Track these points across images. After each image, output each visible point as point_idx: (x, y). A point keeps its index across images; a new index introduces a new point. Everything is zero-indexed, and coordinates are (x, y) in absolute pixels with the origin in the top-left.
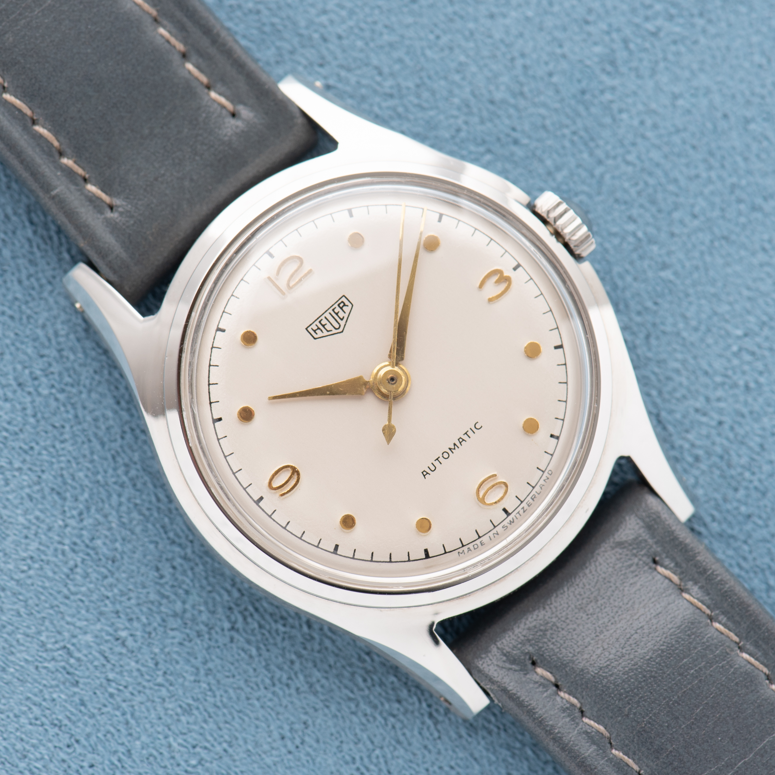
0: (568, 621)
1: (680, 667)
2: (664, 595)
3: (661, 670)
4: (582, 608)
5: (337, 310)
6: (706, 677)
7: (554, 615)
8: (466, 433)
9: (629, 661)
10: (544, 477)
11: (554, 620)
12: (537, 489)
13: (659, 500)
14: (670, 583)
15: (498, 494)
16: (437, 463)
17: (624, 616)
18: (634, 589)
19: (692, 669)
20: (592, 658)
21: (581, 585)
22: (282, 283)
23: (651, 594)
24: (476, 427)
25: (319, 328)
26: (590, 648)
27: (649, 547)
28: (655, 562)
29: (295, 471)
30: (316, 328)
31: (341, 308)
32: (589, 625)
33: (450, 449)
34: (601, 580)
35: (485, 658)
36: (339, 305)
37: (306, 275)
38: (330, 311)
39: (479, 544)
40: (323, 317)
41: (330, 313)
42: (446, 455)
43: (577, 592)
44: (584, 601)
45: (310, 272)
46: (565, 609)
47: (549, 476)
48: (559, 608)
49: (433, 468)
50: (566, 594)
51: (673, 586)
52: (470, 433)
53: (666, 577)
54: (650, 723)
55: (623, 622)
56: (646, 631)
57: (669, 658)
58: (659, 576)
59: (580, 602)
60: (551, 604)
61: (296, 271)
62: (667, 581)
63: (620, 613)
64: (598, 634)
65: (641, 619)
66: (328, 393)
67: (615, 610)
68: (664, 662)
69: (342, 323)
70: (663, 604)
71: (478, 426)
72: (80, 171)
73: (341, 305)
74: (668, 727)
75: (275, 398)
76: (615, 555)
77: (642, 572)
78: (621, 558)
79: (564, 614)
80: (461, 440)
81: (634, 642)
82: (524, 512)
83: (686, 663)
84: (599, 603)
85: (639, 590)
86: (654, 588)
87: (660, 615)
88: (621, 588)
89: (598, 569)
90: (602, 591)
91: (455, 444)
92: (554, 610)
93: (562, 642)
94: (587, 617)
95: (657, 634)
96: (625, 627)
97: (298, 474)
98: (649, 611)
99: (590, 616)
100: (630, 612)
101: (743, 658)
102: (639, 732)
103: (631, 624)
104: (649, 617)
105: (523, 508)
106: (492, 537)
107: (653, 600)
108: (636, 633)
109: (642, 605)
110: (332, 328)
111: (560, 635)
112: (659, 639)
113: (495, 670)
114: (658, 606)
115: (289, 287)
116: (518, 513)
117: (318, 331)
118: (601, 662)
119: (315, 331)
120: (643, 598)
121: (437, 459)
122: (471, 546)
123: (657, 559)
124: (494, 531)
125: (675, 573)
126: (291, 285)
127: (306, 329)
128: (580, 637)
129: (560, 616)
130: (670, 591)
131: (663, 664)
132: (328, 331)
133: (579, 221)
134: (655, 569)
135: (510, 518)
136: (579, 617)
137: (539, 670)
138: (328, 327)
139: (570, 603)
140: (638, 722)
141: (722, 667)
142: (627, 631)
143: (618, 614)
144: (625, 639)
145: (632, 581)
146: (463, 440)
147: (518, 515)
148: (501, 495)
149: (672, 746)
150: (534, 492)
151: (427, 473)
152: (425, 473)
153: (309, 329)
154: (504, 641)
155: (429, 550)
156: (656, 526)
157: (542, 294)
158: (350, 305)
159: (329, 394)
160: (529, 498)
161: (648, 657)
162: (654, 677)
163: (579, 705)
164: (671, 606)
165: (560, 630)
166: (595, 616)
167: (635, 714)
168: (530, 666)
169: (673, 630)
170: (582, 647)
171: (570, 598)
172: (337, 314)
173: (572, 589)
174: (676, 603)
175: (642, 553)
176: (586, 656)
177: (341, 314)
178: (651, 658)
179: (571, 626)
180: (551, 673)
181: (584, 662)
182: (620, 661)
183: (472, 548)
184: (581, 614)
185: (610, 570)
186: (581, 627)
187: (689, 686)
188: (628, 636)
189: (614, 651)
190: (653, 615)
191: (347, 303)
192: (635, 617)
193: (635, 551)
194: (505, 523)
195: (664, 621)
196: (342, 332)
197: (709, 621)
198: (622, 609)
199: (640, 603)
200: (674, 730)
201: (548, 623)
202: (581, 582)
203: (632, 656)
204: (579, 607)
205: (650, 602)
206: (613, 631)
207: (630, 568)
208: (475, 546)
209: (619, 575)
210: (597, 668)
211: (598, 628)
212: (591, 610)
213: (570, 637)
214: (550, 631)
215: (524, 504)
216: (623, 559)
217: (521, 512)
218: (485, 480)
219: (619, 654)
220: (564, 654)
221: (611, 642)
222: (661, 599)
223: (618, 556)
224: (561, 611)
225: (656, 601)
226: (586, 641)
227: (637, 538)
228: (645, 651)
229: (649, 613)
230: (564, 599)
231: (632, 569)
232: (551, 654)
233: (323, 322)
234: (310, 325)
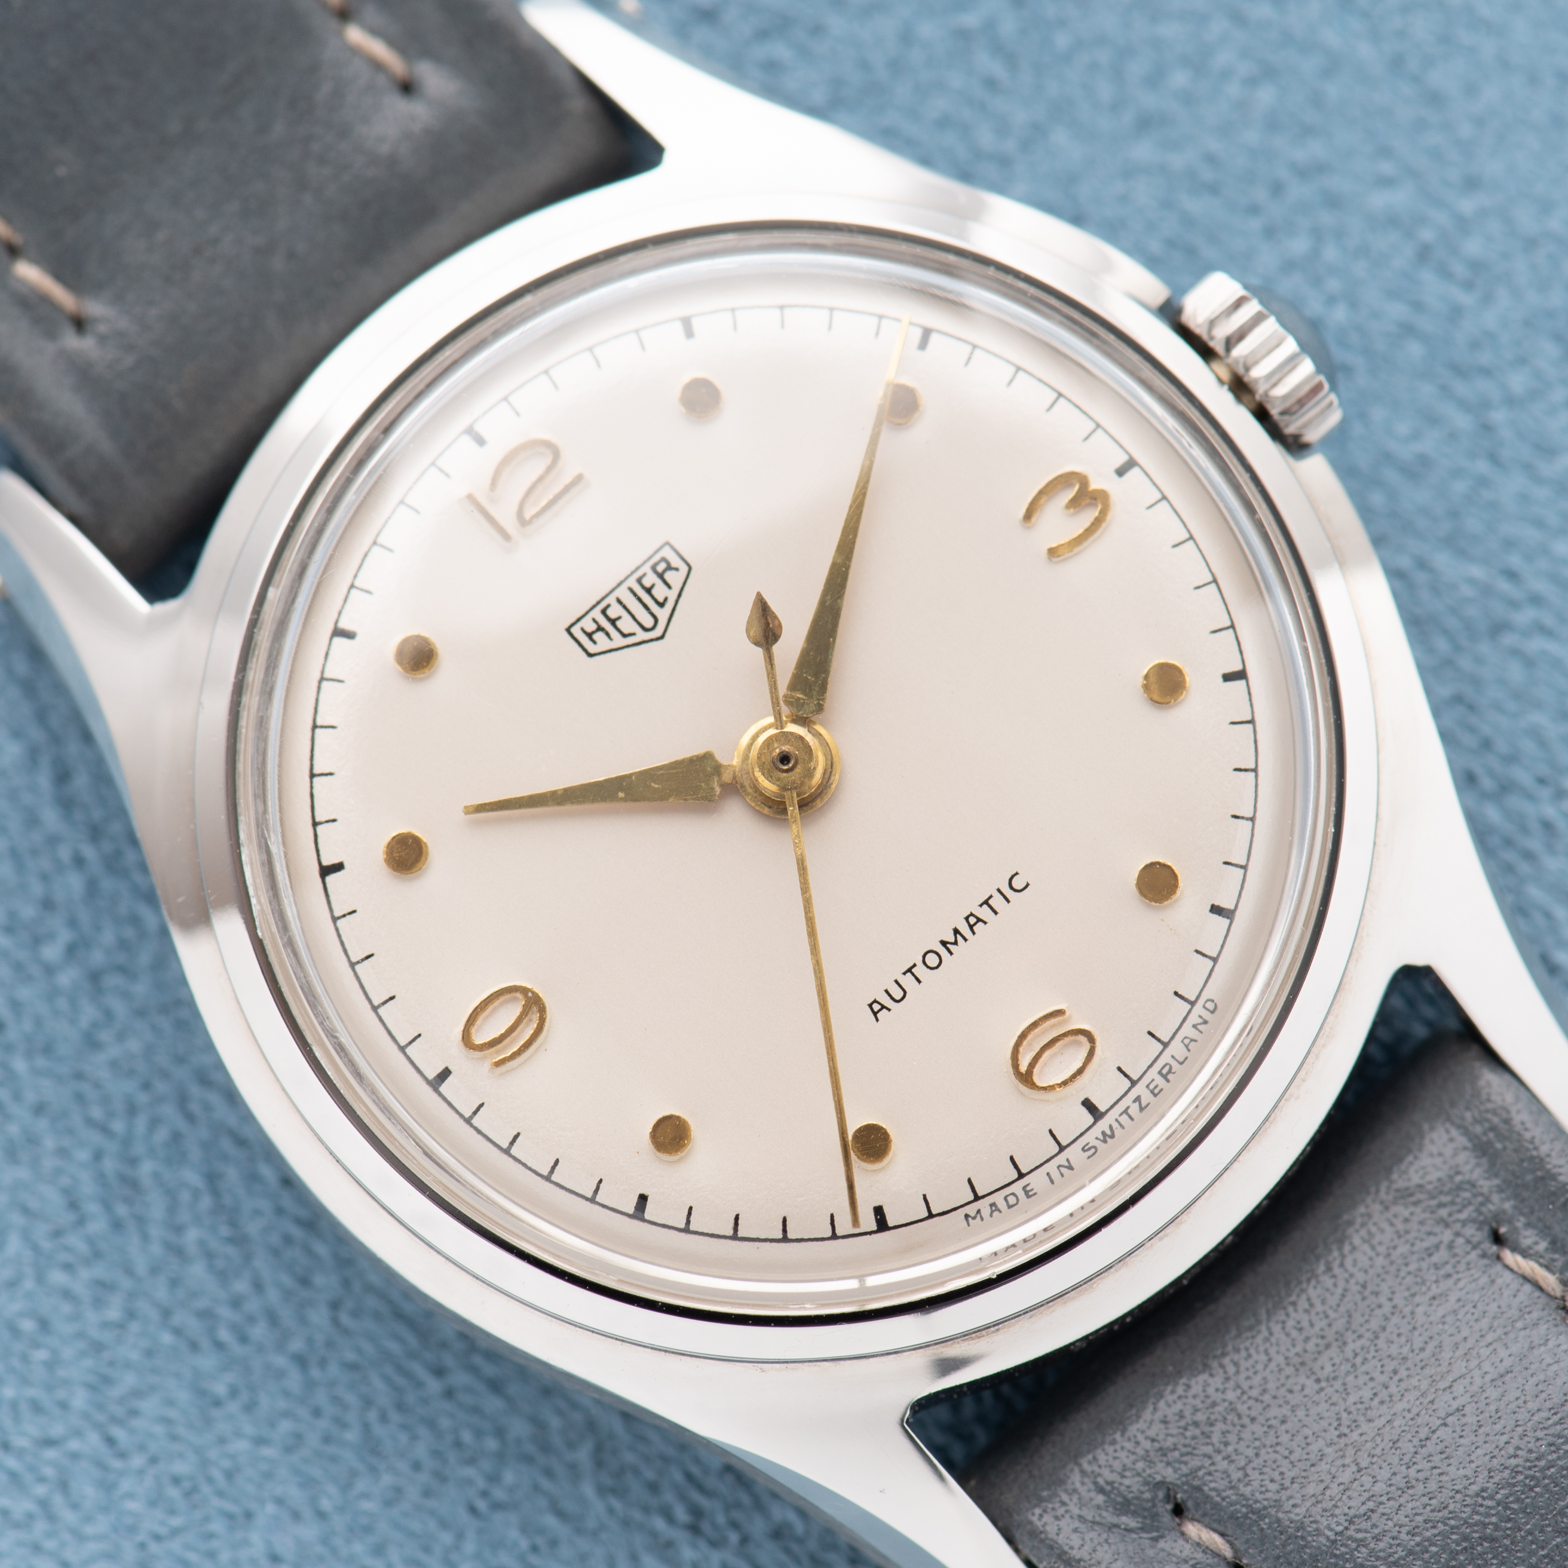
0: (1267, 1398)
2: (1519, 1325)
3: (1509, 1520)
4: (1303, 1364)
5: (650, 579)
7: (1231, 1384)
8: (986, 902)
9: (1425, 1500)
10: (1193, 1019)
11: (1231, 1395)
12: (1176, 1048)
13: (1507, 1077)
14: (1537, 1294)
15: (1071, 1058)
16: (908, 981)
17: (1414, 1381)
18: (1441, 1312)
20: (1328, 1493)
21: (1303, 1304)
22: (505, 509)
23: (1485, 1323)
24: (1014, 886)
25: (600, 629)
26: (1323, 1466)
27: (1480, 1199)
28: (1497, 1239)
29: (534, 1003)
30: (594, 627)
31: (661, 576)
32: (1324, 1406)
33: (944, 943)
34: (1354, 1288)
35: (1049, 1500)
36: (654, 568)
37: (567, 489)
38: (632, 583)
39: (1021, 1194)
40: (611, 600)
41: (631, 590)
42: (932, 960)
43: (1290, 1323)
44: (1310, 1346)
45: (579, 478)
46: (1260, 1367)
47: (1206, 1015)
48: (1244, 1364)
49: (897, 994)
50: (1263, 1328)
51: (1544, 1299)
52: (997, 902)
53: (1528, 1278)
55: (1411, 1396)
56: (1471, 1419)
57: (1531, 1489)
58: (1508, 1276)
59: (1299, 1349)
60: (1224, 1355)
61: (540, 479)
62: (1528, 1288)
63: (1403, 1373)
64: (1346, 1431)
65: (1459, 1388)
66: (621, 795)
67: (1390, 1366)
68: (1518, 1500)
69: (663, 614)
70: (1514, 1349)
71: (1018, 883)
73: (661, 567)
75: (481, 808)
76: (1392, 1224)
77: (1462, 1267)
78: (1407, 1232)
79: (1257, 1380)
80: (973, 921)
81: (1439, 1448)
82: (1142, 1109)
84: (1349, 1350)
85: (1455, 1312)
86: (1493, 1308)
87: (1508, 1378)
88: (1407, 1310)
89: (1348, 1262)
90: (1358, 1319)
91: (956, 932)
92: (1231, 1369)
93: (1250, 1452)
94: (1316, 1387)
95: (1498, 1427)
96: (1415, 1411)
97: (542, 1010)
98: (1479, 1366)
99: (1324, 1384)
100: (1428, 1371)
103: (1432, 1402)
104: (1478, 1381)
105: (1138, 1099)
106: (1055, 1174)
107: (1490, 1338)
108: (1445, 1425)
109: (1458, 1353)
110: (635, 628)
111: (1246, 1435)
112: (1505, 1438)
113: (1075, 1530)
114: (1503, 1353)
115: (523, 522)
116: (1126, 1112)
117: (599, 636)
118: (1352, 1503)
119: (590, 635)
120: (1465, 1332)
121: (910, 970)
122: (998, 1198)
123: (1503, 1230)
124: (1061, 1159)
125: (1547, 1267)
126: (528, 515)
128: (1299, 1439)
129: (1245, 1385)
130: (1535, 1315)
131: (1515, 1506)
132: (624, 635)
134: (1499, 1258)
135: (1103, 1125)
136: (1298, 1388)
137: (1190, 1528)
138: (627, 625)
139: (1273, 1351)
142: (1419, 1420)
143: (1396, 1378)
144: (1415, 1441)
145: (1435, 1290)
146: (979, 920)
147: (1124, 1119)
148: (1079, 1064)
150: (1165, 1058)
151: (883, 1007)
152: (876, 1007)
153: (576, 631)
154: (1100, 1454)
155: (886, 1210)
156: (1499, 1146)
157: (1191, 538)
158: (684, 569)
159: (624, 800)
160: (1153, 1073)
161: (1475, 1488)
162: (1493, 1540)
164: (1536, 1352)
165: (1246, 1421)
166: (1338, 1385)
168: (1167, 1518)
169: (1545, 1414)
170: (1302, 1465)
171: (1273, 1340)
172: (649, 591)
173: (1280, 1315)
174: (1551, 1344)
175: (1463, 1216)
176: (1311, 1489)
177: (660, 592)
178: (1483, 1490)
179: (1274, 1412)
180: (1222, 1535)
181: (1308, 1504)
182: (1402, 1500)
183: (1001, 1204)
184: (1302, 1379)
185: (1380, 1261)
186: (1301, 1413)
188: (1424, 1432)
189: (1385, 1474)
190: (1488, 1378)
191: (675, 562)
192: (1442, 1385)
193: (1443, 1212)
194: (1090, 1138)
195: (1518, 1393)
196: (662, 637)
198: (1409, 1364)
199: (1456, 1346)
201: (1214, 1404)
202: (1304, 1297)
203: (1433, 1486)
204: (1296, 1360)
205: (1482, 1344)
206: (1383, 1421)
207: (1430, 1255)
208: (1012, 1200)
209: (1402, 1274)
210: (1342, 1519)
211: (1344, 1415)
212: (1329, 1369)
213: (1271, 1439)
214: (1220, 1426)
215: (1140, 1089)
216: (1413, 1234)
217: (1134, 1109)
218: (1035, 1025)
219: (1399, 1481)
220: (1256, 1484)
221: (1378, 1451)
222: (1512, 1336)
223: (1400, 1227)
224: (1250, 1373)
225: (1500, 1339)
226: (1314, 1448)
227: (1451, 1177)
228: (1469, 1472)
229: (1477, 1373)
230: (1259, 1340)
231: (1435, 1258)
232: (1221, 1484)
233: (612, 613)
234: (579, 620)
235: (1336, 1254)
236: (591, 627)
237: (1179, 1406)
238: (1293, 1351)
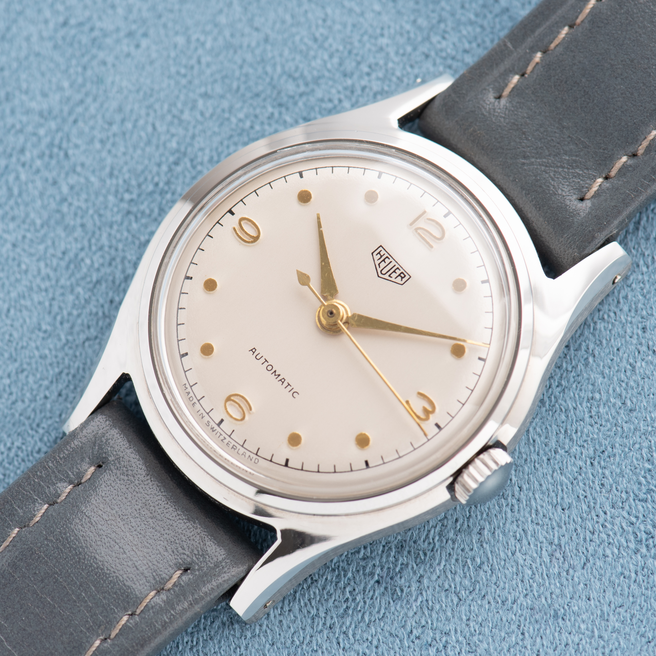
0: (135, 493)
1: (87, 584)
2: (154, 574)
3: (86, 567)
4: (146, 505)
5: (398, 272)
6: (78, 607)
7: (141, 482)
8: (289, 385)
9: (94, 541)
10: (252, 455)
11: (137, 482)
12: (242, 450)
14: (165, 580)
15: (237, 415)
16: (263, 360)
17: (136, 539)
18: (161, 550)
19: (86, 594)
20: (100, 511)
21: (167, 506)
22: (421, 224)
23: (156, 563)
24: (294, 393)
25: (381, 256)
26: (109, 509)
27: (199, 564)
28: (186, 570)
29: (256, 239)
30: (382, 254)
31: (399, 275)
32: (130, 511)
33: (275, 371)
34: (171, 522)
36: (402, 273)
37: (428, 243)
38: (397, 266)
39: (193, 402)
40: (391, 259)
41: (395, 266)
42: (270, 368)
43: (160, 502)
44: (152, 508)
45: (431, 247)
46: (146, 492)
47: (253, 460)
48: (147, 487)
49: (258, 357)
50: (160, 493)
51: (163, 582)
52: (289, 388)
53: (171, 577)
54: (39, 558)
55: (131, 538)
56: (121, 556)
57: (96, 575)
58: (172, 571)
59: (151, 504)
60: (151, 481)
61: (431, 234)
62: (167, 577)
63: (139, 536)
64: (121, 517)
65: (132, 553)
66: (323, 264)
67: (143, 532)
68: (93, 571)
69: (386, 276)
70: (145, 572)
71: (295, 395)
72: (530, 68)
73: (402, 275)
74: (35, 573)
75: (318, 218)
76: (193, 535)
77: (176, 557)
78: (190, 540)
79: (141, 490)
80: (283, 381)
81: (112, 545)
82: (222, 440)
83: (91, 589)
84: (149, 520)
85: (160, 554)
86: (161, 566)
87: (135, 568)
88: (162, 539)
89: (181, 521)
90: (160, 523)
91: (279, 375)
92: (146, 483)
93: (116, 487)
94: (137, 509)
95: (118, 565)
96: (126, 539)
97: (252, 242)
98: (140, 560)
99: (138, 511)
100: (139, 544)
101: (96, 641)
102: (32, 549)
103: (128, 545)
104: (134, 559)
105: (225, 438)
106: (200, 413)
107: (150, 564)
108: (120, 548)
109: (145, 554)
110: (381, 268)
111: (122, 486)
112: (114, 566)
113: (93, 432)
114: (144, 568)
115: (416, 229)
116: (221, 435)
117: (379, 256)
118: (95, 518)
119: (379, 253)
120: (152, 556)
121: (266, 361)
122: (191, 394)
123: (189, 571)
124: (205, 414)
125: (174, 584)
126: (419, 231)
127: (381, 246)
128: (120, 503)
129: (140, 487)
130: (157, 579)
131: (90, 569)
132: (379, 264)
133: (481, 479)
134: (179, 569)
135: (216, 427)
136: (138, 503)
137: (92, 469)
138: (383, 265)
139: (151, 496)
140: (40, 548)
141: (87, 621)
142: (122, 540)
143: (138, 534)
144: (115, 538)
145: (168, 548)
146: (283, 382)
147: (219, 434)
148: (234, 416)
149: (19, 577)
150: (239, 447)
151: (254, 353)
152: (254, 350)
153: (381, 248)
154: (120, 440)
155: (187, 357)
156: (217, 570)
157: (415, 449)
158: (402, 283)
159: (322, 265)
160: (233, 443)
161: (97, 557)
162: (79, 562)
163: (59, 501)
164: (144, 579)
165: (127, 486)
166: (137, 516)
167: (48, 545)
168: (97, 462)
169: (121, 579)
170: (110, 503)
171: (155, 496)
172: (394, 271)
173: (163, 499)
174: (146, 583)
175: (194, 558)
176: (101, 506)
177: (394, 275)
178: (96, 559)
179: (130, 495)
180: (89, 479)
181: (97, 505)
182: (95, 534)
184: (140, 505)
185: (180, 531)
186: (128, 504)
187: (70, 592)
188: (118, 541)
189: (104, 528)
190: (135, 562)
191: (404, 280)
192: (134, 548)
193: (196, 552)
194: (212, 423)
195: (129, 571)
196: (379, 276)
197: (130, 613)
198: (143, 538)
199: (148, 553)
200: (32, 579)
201: (134, 477)
202: (170, 507)
203: (99, 543)
204: (147, 503)
205: (148, 562)
206: (123, 529)
207: (181, 547)
208: (191, 399)
209: (175, 538)
210: (90, 514)
211: (127, 517)
212: (143, 513)
213: (120, 494)
214: (126, 478)
215: (228, 439)
216: (189, 542)
217: (222, 437)
218: (247, 401)
219: (101, 532)
220: (105, 489)
221: (113, 527)
222: (151, 571)
223: (192, 538)
224: (144, 489)
225: (149, 567)
226: (116, 507)
227: (208, 554)
228: (103, 554)
229: (137, 559)
230: (155, 492)
231: (180, 549)
232: (106, 478)
233: (387, 260)
234: (384, 249)
235: (184, 517)
236: (382, 253)
237: (134, 465)
238: (151, 503)
